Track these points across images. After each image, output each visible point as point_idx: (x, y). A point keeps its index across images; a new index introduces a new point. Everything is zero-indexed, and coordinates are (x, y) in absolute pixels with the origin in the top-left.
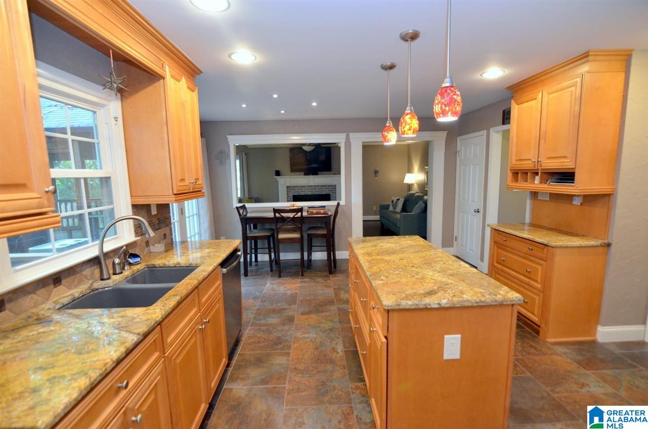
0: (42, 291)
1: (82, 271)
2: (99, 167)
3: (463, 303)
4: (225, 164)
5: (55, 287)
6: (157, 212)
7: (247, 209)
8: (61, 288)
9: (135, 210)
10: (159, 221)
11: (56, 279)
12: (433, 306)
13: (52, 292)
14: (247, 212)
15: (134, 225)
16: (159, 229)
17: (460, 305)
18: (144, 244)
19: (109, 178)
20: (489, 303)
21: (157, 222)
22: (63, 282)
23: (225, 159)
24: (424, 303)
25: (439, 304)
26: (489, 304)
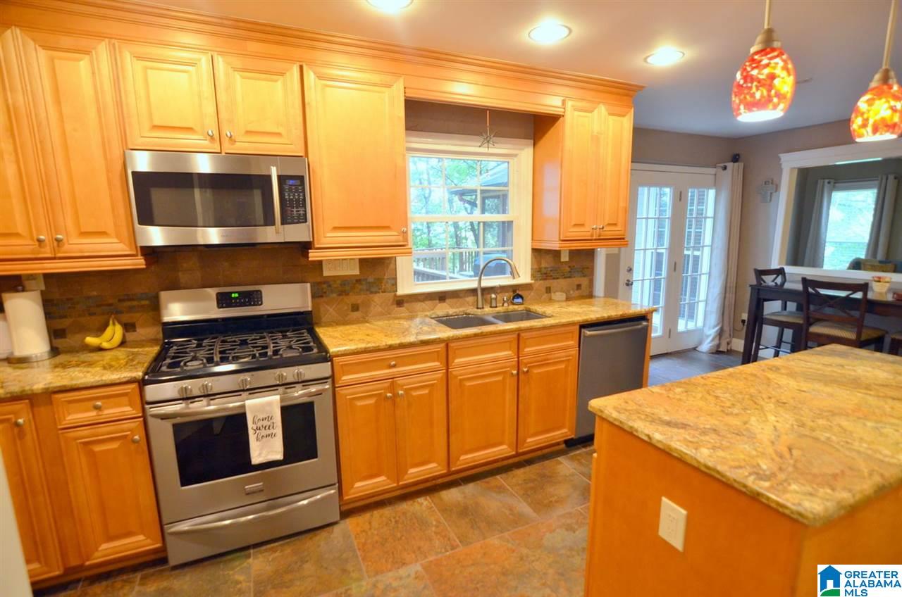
0: (429, 303)
1: (465, 297)
2: (501, 211)
3: (684, 456)
4: (770, 200)
5: (440, 303)
6: (570, 258)
7: (787, 275)
8: (444, 305)
9: (536, 254)
10: (571, 269)
11: (442, 297)
12: (640, 436)
13: (436, 305)
14: (784, 281)
15: (532, 269)
16: (570, 277)
17: (679, 457)
18: (544, 290)
19: (512, 222)
20: (729, 479)
21: (568, 269)
22: (447, 301)
23: (771, 193)
24: (631, 424)
25: (649, 438)
26: (729, 482)
